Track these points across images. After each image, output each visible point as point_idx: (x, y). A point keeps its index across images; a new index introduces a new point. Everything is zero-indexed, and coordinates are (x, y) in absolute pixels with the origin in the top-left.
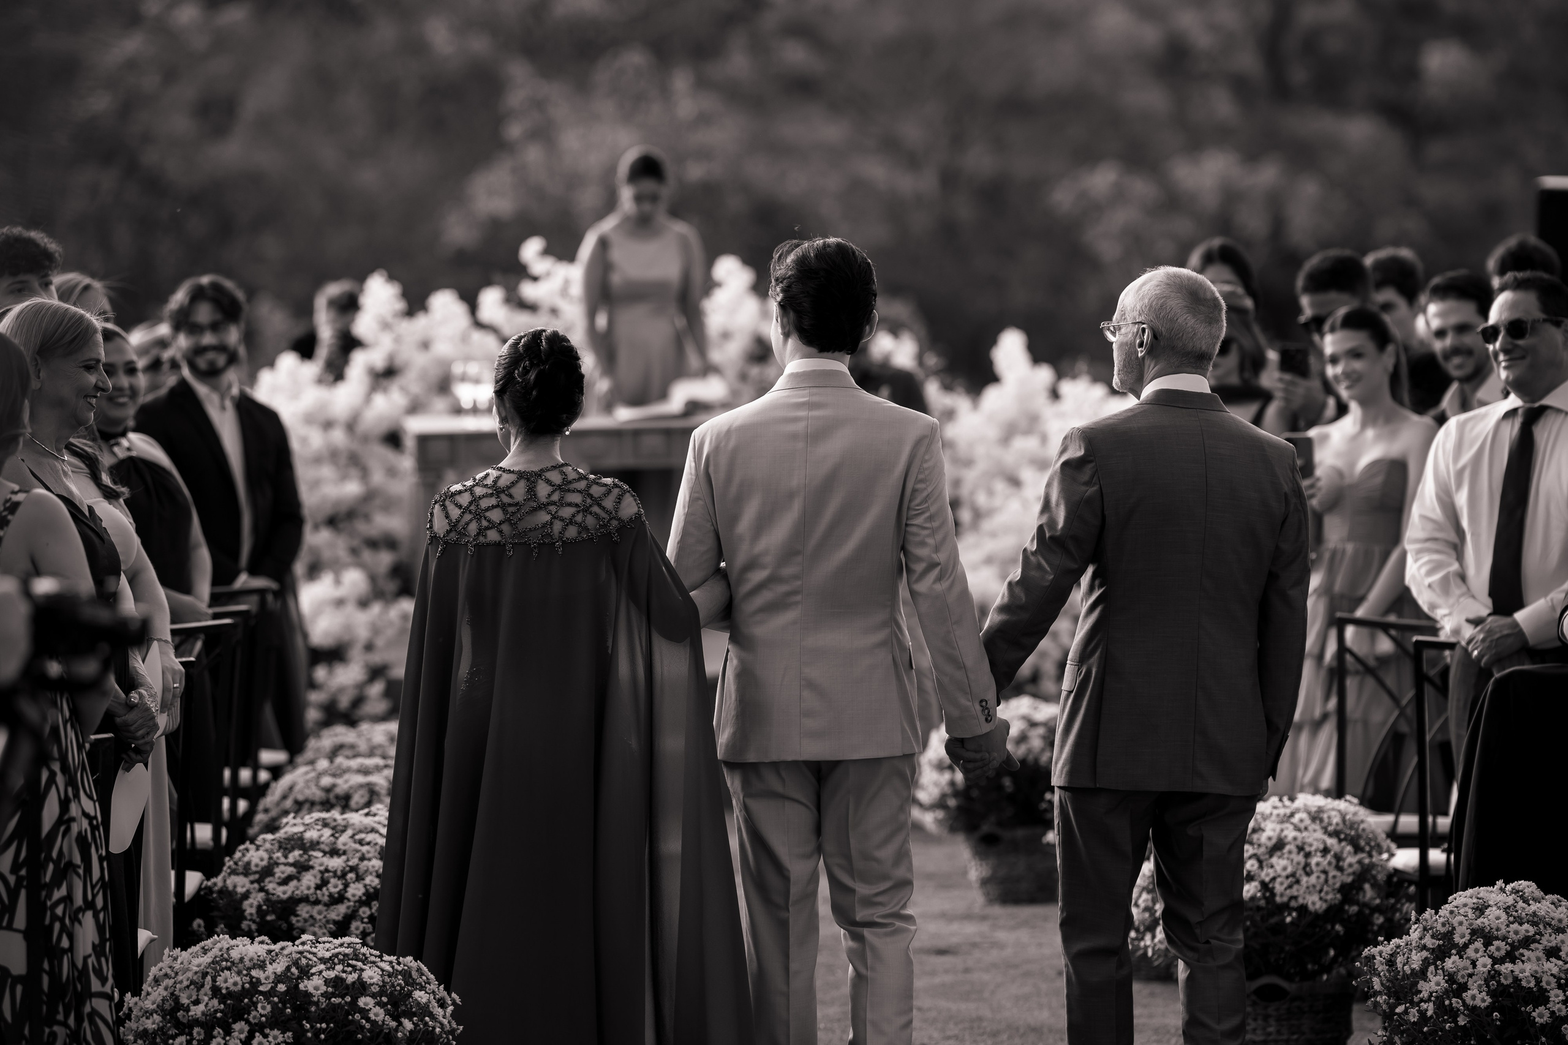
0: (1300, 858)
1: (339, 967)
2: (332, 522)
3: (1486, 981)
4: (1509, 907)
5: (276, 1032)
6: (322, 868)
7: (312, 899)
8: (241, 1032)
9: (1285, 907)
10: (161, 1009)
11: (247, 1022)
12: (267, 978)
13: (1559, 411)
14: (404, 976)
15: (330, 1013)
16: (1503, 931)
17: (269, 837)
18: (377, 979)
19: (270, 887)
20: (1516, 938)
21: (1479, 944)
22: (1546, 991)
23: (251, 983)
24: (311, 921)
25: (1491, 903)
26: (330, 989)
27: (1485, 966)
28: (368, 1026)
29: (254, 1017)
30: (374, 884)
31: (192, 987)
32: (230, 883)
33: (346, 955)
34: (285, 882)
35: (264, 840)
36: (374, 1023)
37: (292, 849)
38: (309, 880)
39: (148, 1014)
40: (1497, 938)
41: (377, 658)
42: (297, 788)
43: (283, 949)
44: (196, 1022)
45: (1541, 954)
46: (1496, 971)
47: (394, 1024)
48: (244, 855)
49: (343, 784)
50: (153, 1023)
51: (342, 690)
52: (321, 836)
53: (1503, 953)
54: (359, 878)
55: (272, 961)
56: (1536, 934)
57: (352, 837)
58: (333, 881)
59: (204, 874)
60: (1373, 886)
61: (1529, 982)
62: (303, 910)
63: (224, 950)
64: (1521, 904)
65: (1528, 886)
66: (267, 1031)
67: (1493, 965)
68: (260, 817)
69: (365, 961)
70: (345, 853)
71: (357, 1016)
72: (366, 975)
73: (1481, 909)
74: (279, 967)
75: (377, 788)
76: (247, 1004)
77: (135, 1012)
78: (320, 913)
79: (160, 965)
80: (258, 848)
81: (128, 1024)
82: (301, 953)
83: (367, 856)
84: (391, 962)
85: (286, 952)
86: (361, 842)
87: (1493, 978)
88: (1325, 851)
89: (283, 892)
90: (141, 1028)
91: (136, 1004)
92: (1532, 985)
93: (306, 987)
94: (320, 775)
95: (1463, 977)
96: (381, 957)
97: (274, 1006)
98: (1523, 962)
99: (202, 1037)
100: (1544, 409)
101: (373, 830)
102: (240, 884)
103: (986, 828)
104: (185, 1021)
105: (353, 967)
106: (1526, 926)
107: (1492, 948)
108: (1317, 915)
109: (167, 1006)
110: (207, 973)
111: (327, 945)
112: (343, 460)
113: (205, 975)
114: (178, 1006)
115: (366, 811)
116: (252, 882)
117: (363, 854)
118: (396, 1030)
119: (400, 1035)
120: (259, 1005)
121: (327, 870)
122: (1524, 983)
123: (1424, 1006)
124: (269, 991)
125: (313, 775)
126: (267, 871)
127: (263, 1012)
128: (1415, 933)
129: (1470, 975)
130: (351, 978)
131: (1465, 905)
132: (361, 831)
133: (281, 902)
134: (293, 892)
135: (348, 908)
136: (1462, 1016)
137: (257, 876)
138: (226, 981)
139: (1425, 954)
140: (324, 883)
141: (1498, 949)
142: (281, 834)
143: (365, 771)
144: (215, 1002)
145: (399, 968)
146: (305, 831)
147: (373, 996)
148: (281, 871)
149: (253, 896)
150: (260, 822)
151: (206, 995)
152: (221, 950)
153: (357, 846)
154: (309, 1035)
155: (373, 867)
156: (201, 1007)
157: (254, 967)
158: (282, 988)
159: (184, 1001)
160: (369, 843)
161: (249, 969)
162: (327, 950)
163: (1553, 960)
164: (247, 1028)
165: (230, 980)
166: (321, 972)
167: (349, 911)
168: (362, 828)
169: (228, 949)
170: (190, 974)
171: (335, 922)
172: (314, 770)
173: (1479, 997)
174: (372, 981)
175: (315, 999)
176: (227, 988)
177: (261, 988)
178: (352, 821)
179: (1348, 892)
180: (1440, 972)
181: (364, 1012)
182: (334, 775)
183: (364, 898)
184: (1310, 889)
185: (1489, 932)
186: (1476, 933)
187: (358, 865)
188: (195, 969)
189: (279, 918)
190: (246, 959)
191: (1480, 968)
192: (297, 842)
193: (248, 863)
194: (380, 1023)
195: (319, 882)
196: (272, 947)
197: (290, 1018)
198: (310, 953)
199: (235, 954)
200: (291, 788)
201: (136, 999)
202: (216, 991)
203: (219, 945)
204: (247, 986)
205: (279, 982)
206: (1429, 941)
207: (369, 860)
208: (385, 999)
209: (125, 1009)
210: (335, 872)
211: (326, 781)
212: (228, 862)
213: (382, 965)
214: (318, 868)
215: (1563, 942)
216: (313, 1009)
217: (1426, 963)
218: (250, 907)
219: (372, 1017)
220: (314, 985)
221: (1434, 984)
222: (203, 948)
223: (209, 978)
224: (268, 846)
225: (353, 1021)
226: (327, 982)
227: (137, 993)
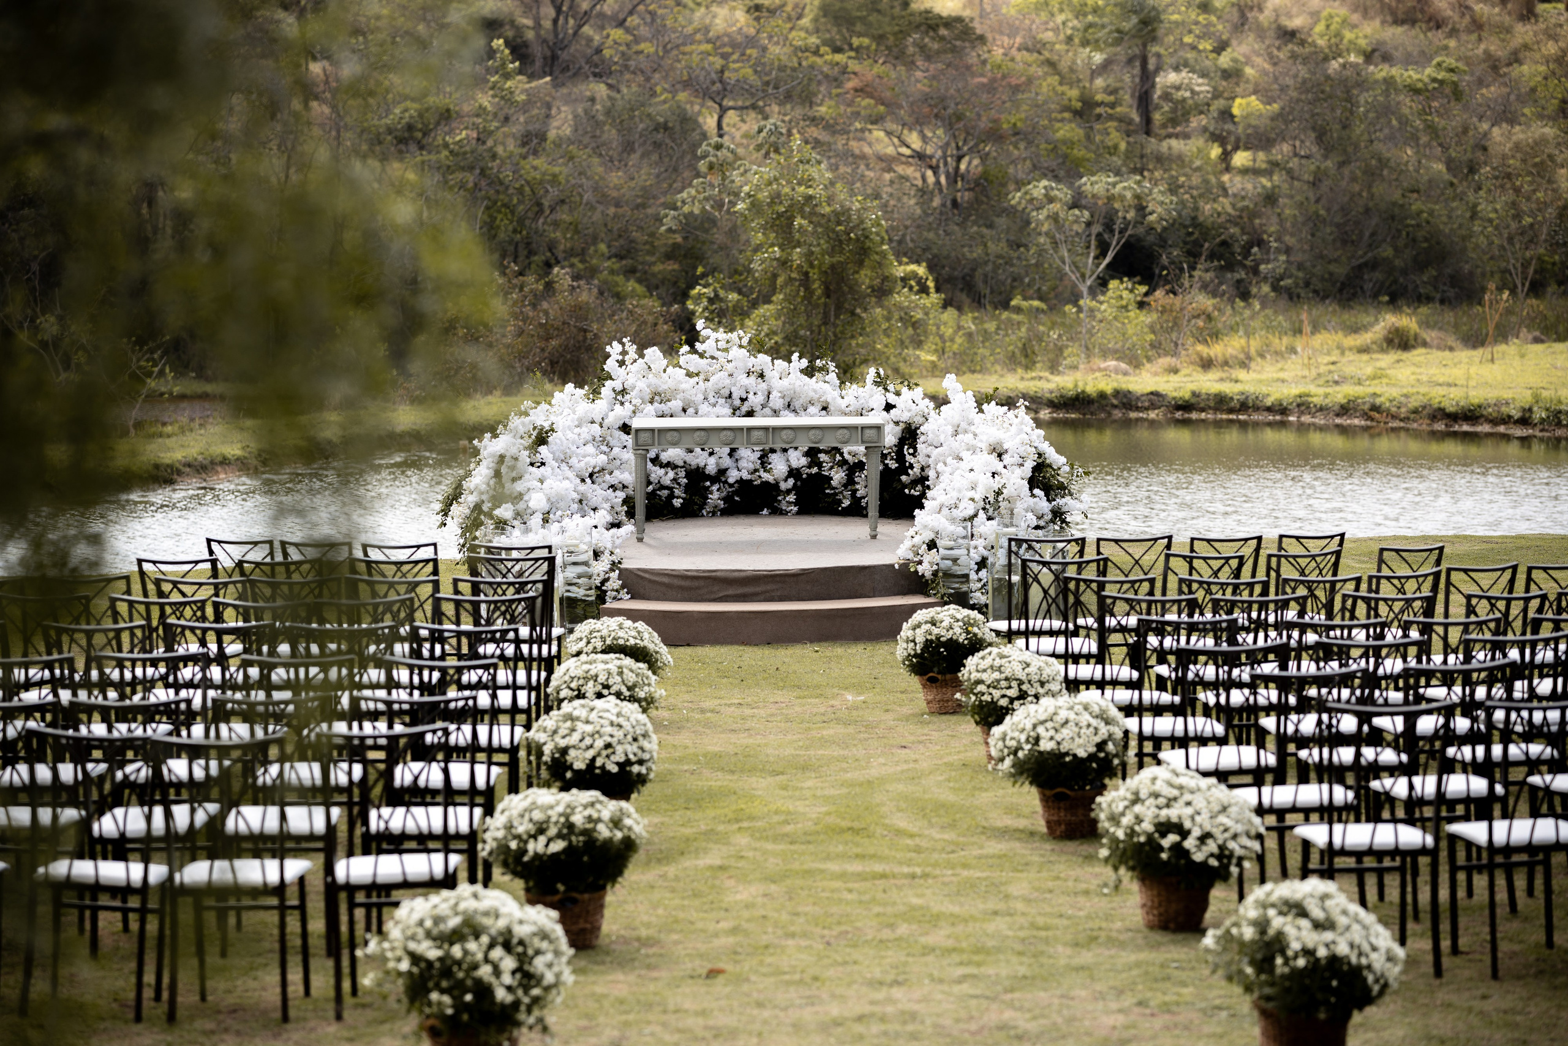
0: (1076, 730)
3: (1153, 818)
5: (559, 842)
6: (582, 731)
8: (543, 841)
9: (1067, 754)
11: (546, 836)
12: (555, 814)
15: (585, 832)
19: (557, 739)
21: (1151, 799)
23: (547, 817)
26: (585, 820)
27: (1153, 811)
29: (549, 834)
31: (519, 817)
34: (564, 737)
36: (604, 836)
37: (567, 721)
38: (576, 736)
44: (521, 835)
45: (1183, 805)
46: (1158, 814)
52: (581, 714)
53: (1163, 804)
54: (600, 737)
55: (557, 804)
58: (587, 738)
61: (1175, 819)
66: (555, 841)
67: (1157, 810)
70: (593, 723)
71: (597, 834)
73: (1154, 780)
76: (546, 827)
87: (1157, 817)
88: (1089, 726)
89: (563, 743)
93: (573, 819)
95: (1142, 816)
97: (558, 828)
98: (1173, 809)
102: (541, 737)
103: (929, 674)
104: (516, 834)
107: (1158, 801)
108: (1082, 759)
109: (507, 826)
110: (527, 809)
113: (525, 810)
114: (511, 827)
116: (548, 736)
117: (602, 724)
120: (551, 828)
121: (584, 732)
122: (1173, 820)
124: (556, 821)
126: (555, 731)
127: (553, 832)
128: (1121, 790)
129: (1146, 815)
136: (1141, 836)
137: (550, 734)
138: (535, 815)
139: (1126, 802)
144: (530, 825)
148: (562, 732)
151: (526, 822)
153: (599, 720)
154: (575, 843)
156: (523, 828)
157: (549, 807)
158: (562, 819)
159: (515, 824)
161: (546, 808)
163: (1188, 808)
164: (546, 839)
165: (537, 815)
166: (580, 811)
170: (517, 810)
173: (1149, 826)
174: (605, 816)
176: (536, 819)
177: (552, 819)
179: (1100, 746)
180: (1132, 812)
181: (600, 832)
184: (1079, 746)
187: (600, 730)
188: (520, 807)
190: (546, 803)
191: (1151, 812)
192: (570, 717)
193: (545, 727)
195: (580, 738)
197: (566, 835)
199: (540, 800)
202: (531, 820)
204: (545, 818)
205: (561, 816)
206: (1127, 796)
207: (606, 727)
210: (588, 733)
214: (580, 730)
216: (577, 830)
217: (1126, 807)
218: (546, 755)
219: (603, 833)
220: (577, 818)
221: (1129, 818)
223: (527, 812)
225: (595, 836)
226: (583, 817)
227: (491, 817)
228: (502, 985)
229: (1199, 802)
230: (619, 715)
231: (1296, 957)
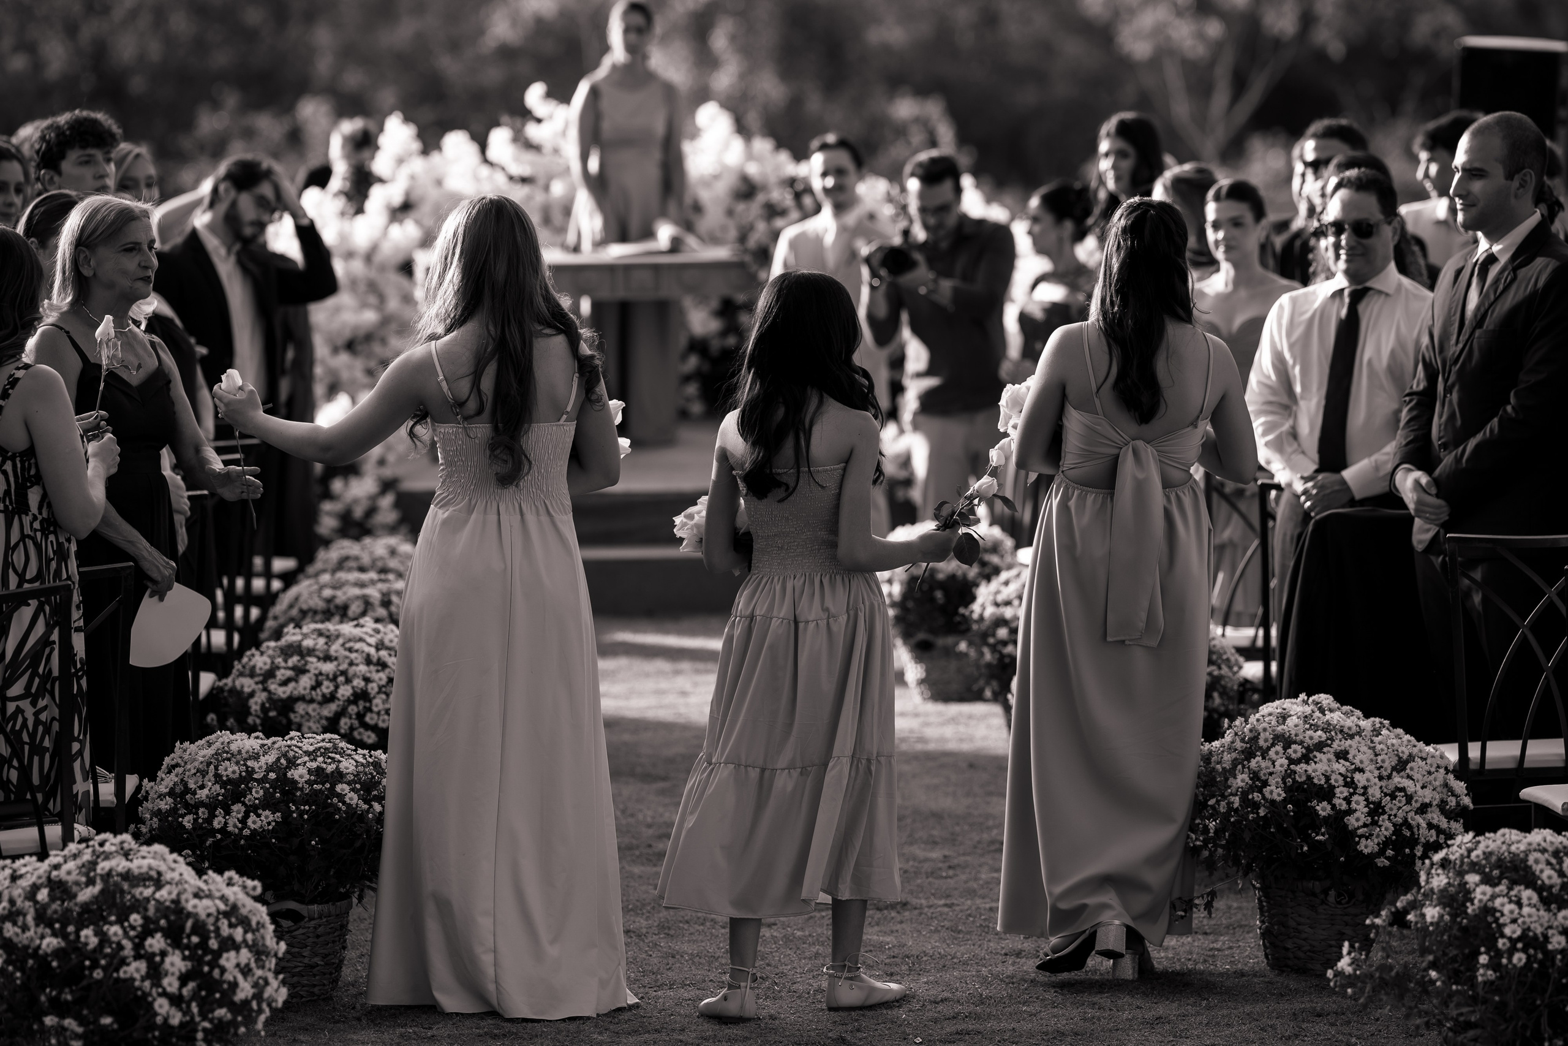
1: (320, 759)
2: (351, 346)
3: (1284, 779)
4: (1306, 717)
5: (267, 812)
6: (317, 672)
7: (308, 698)
8: (238, 812)
10: (171, 793)
11: (244, 804)
12: (260, 768)
13: (1380, 292)
14: (375, 767)
15: (313, 797)
16: (1301, 737)
17: (272, 644)
18: (352, 769)
19: (273, 687)
20: (1310, 742)
21: (1279, 748)
22: (1334, 787)
23: (247, 771)
24: (307, 717)
25: (1292, 713)
26: (313, 778)
27: (1282, 766)
28: (344, 808)
29: (250, 800)
30: (360, 686)
31: (198, 774)
32: (238, 683)
33: (326, 749)
34: (285, 683)
35: (268, 647)
36: (349, 806)
37: (291, 656)
38: (306, 681)
39: (161, 796)
40: (1295, 742)
41: (388, 472)
42: (302, 599)
43: (274, 743)
44: (201, 804)
45: (1332, 757)
46: (1292, 770)
47: (366, 807)
48: (250, 660)
49: (341, 596)
50: (166, 804)
51: (356, 501)
52: (316, 644)
53: (1299, 755)
54: (348, 681)
55: (265, 753)
56: (1328, 739)
57: (343, 645)
58: (326, 683)
59: (217, 674)
60: (1221, 695)
61: (1320, 780)
62: (300, 708)
63: (226, 743)
64: (1317, 714)
65: (1325, 699)
66: (260, 811)
67: (1288, 766)
68: (270, 624)
69: (342, 753)
70: (336, 659)
71: (335, 800)
72: (342, 766)
73: (1283, 718)
74: (271, 758)
75: (371, 600)
76: (243, 789)
77: (152, 795)
78: (314, 710)
79: (172, 755)
80: (262, 654)
81: (145, 804)
82: (289, 746)
83: (356, 662)
84: (364, 755)
85: (276, 746)
86: (350, 650)
87: (1289, 776)
89: (282, 692)
90: (156, 808)
91: (152, 788)
92: (1323, 782)
93: (292, 775)
94: (322, 587)
95: (1265, 775)
96: (356, 750)
97: (266, 790)
98: (1315, 763)
99: (206, 816)
100: (1367, 290)
101: (361, 640)
102: (247, 684)
103: (921, 636)
104: (192, 802)
105: (333, 758)
106: (1319, 733)
107: (1290, 751)
109: (178, 790)
110: (211, 763)
111: (311, 740)
112: (362, 287)
113: (209, 764)
114: (187, 790)
115: (355, 623)
116: (257, 683)
117: (352, 661)
118: (368, 811)
119: (370, 816)
120: (254, 790)
121: (321, 674)
122: (1316, 781)
123: (1232, 798)
124: (262, 779)
125: (316, 587)
126: (270, 674)
127: (256, 796)
128: (1228, 737)
129: (1271, 774)
130: (330, 768)
131: (1270, 714)
132: (350, 640)
133: (281, 700)
134: (292, 692)
135: (338, 706)
136: (1262, 808)
137: (261, 678)
138: (226, 770)
139: (1234, 755)
140: (318, 684)
141: (1295, 752)
142: (283, 642)
143: (362, 585)
144: (217, 787)
145: (371, 760)
146: (302, 640)
147: (349, 783)
148: (282, 674)
149: (257, 694)
150: (270, 628)
151: (209, 781)
152: (222, 743)
153: (347, 653)
154: (295, 815)
155: (360, 671)
156: (206, 791)
157: (250, 758)
158: (272, 776)
159: (192, 786)
160: (357, 651)
161: (246, 760)
162: (312, 745)
163: (1341, 761)
164: (243, 809)
165: (230, 769)
166: (305, 763)
167: (339, 709)
168: (352, 637)
169: (228, 743)
170: (196, 764)
171: (327, 719)
172: (317, 583)
173: (1276, 791)
174: (348, 771)
175: (300, 785)
176: (227, 776)
177: (255, 776)
178: (342, 632)
180: (1246, 770)
181: (341, 797)
182: (335, 587)
183: (352, 698)
185: (1289, 737)
186: (1278, 738)
187: (347, 670)
188: (201, 759)
189: (279, 714)
190: (243, 751)
191: (1278, 768)
192: (295, 649)
193: (254, 667)
194: (354, 806)
195: (313, 683)
196: (266, 742)
197: (279, 801)
198: (296, 746)
199: (234, 747)
200: (297, 599)
201: (152, 784)
202: (218, 778)
203: (221, 740)
204: (244, 774)
205: (271, 771)
206: (1239, 745)
207: (357, 665)
208: (358, 786)
209: (143, 792)
210: (327, 676)
211: (327, 593)
212: (237, 666)
213: (357, 757)
214: (313, 671)
215: (1350, 746)
216: (298, 794)
217: (1235, 763)
218: (255, 704)
219: (348, 801)
220: (299, 774)
221: (1241, 780)
222: (208, 742)
223: (212, 767)
224: (270, 652)
225: (332, 804)
226: (310, 771)
227: (153, 778)
228: (164, 994)
229: (1361, 753)
230: (379, 646)
231: (1512, 950)
